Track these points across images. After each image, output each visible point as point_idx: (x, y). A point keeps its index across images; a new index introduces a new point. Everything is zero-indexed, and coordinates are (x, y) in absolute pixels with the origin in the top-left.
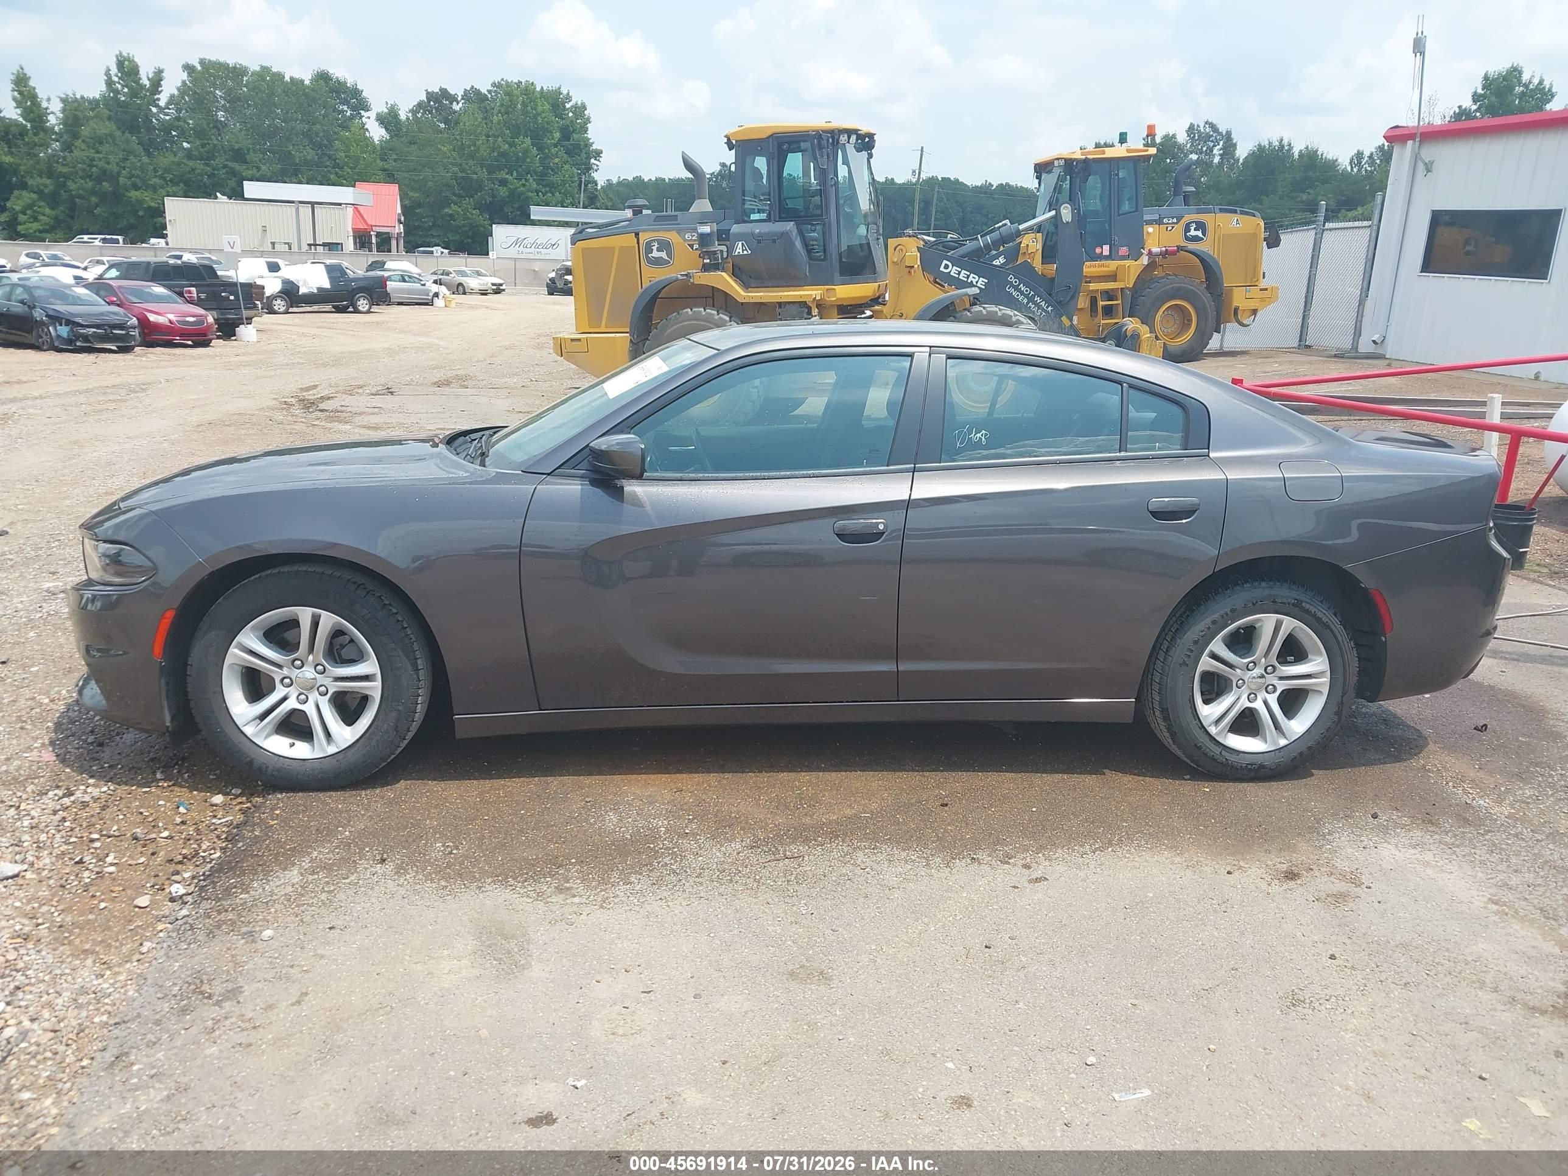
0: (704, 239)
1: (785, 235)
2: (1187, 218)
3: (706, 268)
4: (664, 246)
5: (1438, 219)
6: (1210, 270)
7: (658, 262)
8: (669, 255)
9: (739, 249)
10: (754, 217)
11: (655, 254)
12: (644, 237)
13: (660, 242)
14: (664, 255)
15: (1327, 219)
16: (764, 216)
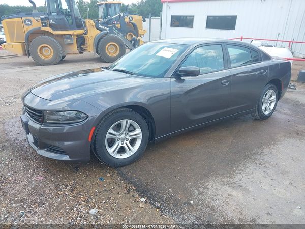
0: (42, 19)
1: (63, 19)
2: (129, 16)
3: (43, 26)
4: (29, 21)
5: (172, 17)
6: (134, 25)
7: (29, 25)
8: (31, 23)
9: (52, 22)
10: (53, 14)
11: (27, 23)
12: (23, 18)
13: (28, 20)
14: (30, 23)
15: (152, 16)
16: (56, 14)
